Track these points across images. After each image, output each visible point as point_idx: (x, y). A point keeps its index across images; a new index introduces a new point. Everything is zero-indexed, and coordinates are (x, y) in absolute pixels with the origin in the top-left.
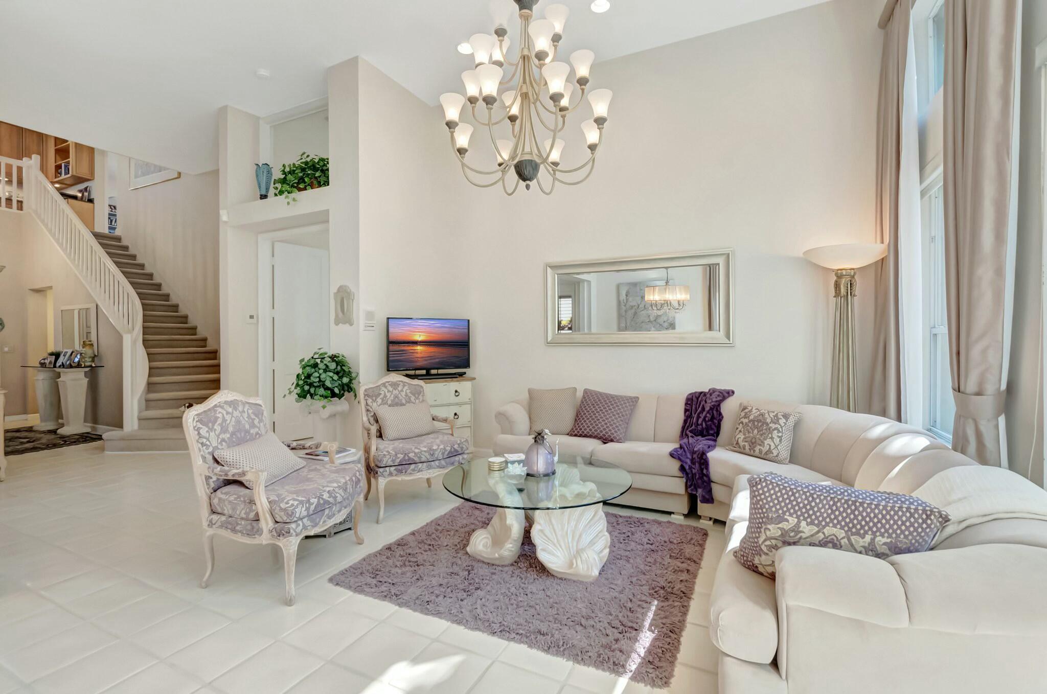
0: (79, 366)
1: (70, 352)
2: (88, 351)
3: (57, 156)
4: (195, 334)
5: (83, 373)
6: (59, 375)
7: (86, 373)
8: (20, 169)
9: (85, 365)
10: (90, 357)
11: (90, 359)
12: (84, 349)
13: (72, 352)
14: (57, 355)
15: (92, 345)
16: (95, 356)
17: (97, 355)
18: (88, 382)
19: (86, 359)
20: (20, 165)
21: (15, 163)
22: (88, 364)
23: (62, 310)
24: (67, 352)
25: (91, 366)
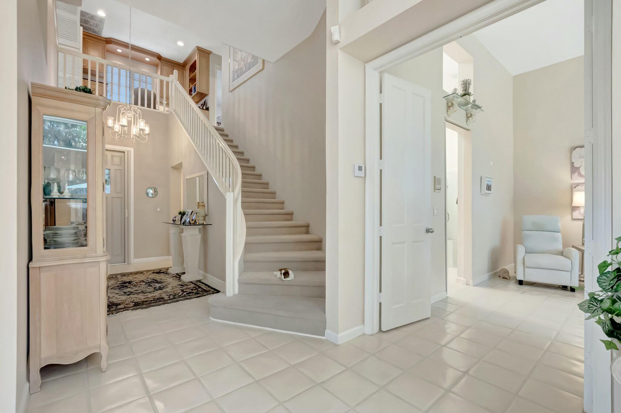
0: (195, 224)
1: (190, 211)
2: (201, 211)
3: (190, 84)
4: (275, 198)
5: (198, 230)
6: (182, 232)
7: (200, 229)
8: (168, 83)
9: (199, 223)
10: (203, 216)
11: (203, 218)
12: (198, 209)
13: (192, 212)
14: (182, 214)
15: (204, 206)
16: (206, 215)
17: (207, 214)
18: (201, 236)
19: (200, 218)
20: (168, 80)
21: (165, 79)
22: (201, 222)
23: (187, 179)
24: (189, 212)
25: (203, 224)
